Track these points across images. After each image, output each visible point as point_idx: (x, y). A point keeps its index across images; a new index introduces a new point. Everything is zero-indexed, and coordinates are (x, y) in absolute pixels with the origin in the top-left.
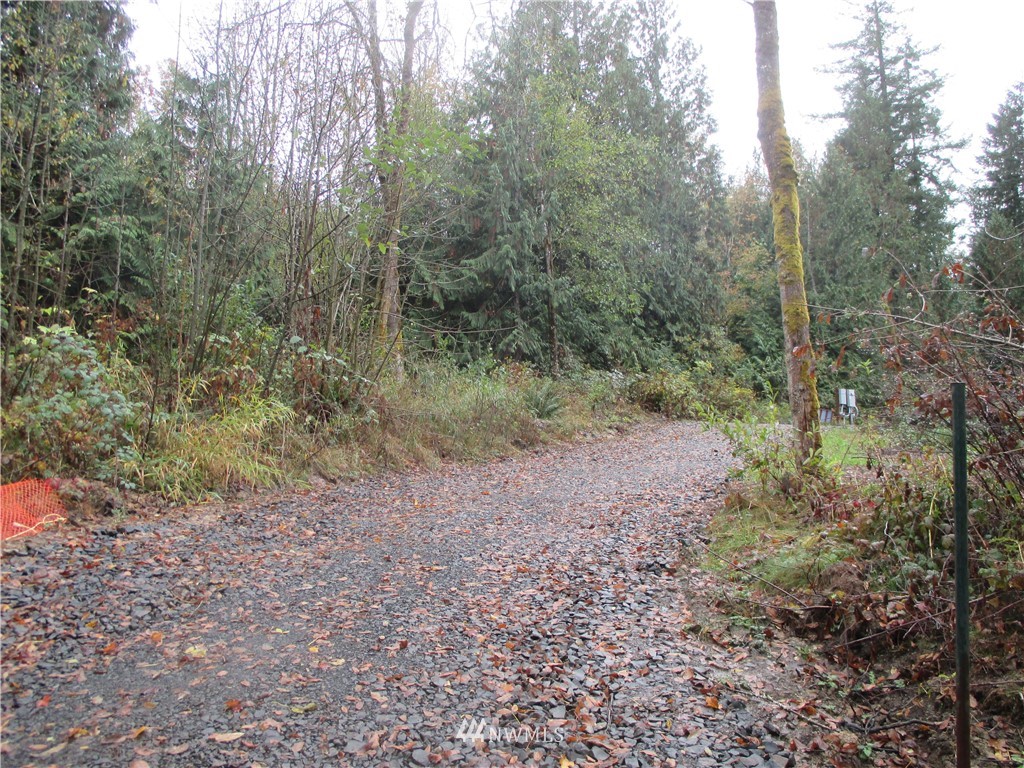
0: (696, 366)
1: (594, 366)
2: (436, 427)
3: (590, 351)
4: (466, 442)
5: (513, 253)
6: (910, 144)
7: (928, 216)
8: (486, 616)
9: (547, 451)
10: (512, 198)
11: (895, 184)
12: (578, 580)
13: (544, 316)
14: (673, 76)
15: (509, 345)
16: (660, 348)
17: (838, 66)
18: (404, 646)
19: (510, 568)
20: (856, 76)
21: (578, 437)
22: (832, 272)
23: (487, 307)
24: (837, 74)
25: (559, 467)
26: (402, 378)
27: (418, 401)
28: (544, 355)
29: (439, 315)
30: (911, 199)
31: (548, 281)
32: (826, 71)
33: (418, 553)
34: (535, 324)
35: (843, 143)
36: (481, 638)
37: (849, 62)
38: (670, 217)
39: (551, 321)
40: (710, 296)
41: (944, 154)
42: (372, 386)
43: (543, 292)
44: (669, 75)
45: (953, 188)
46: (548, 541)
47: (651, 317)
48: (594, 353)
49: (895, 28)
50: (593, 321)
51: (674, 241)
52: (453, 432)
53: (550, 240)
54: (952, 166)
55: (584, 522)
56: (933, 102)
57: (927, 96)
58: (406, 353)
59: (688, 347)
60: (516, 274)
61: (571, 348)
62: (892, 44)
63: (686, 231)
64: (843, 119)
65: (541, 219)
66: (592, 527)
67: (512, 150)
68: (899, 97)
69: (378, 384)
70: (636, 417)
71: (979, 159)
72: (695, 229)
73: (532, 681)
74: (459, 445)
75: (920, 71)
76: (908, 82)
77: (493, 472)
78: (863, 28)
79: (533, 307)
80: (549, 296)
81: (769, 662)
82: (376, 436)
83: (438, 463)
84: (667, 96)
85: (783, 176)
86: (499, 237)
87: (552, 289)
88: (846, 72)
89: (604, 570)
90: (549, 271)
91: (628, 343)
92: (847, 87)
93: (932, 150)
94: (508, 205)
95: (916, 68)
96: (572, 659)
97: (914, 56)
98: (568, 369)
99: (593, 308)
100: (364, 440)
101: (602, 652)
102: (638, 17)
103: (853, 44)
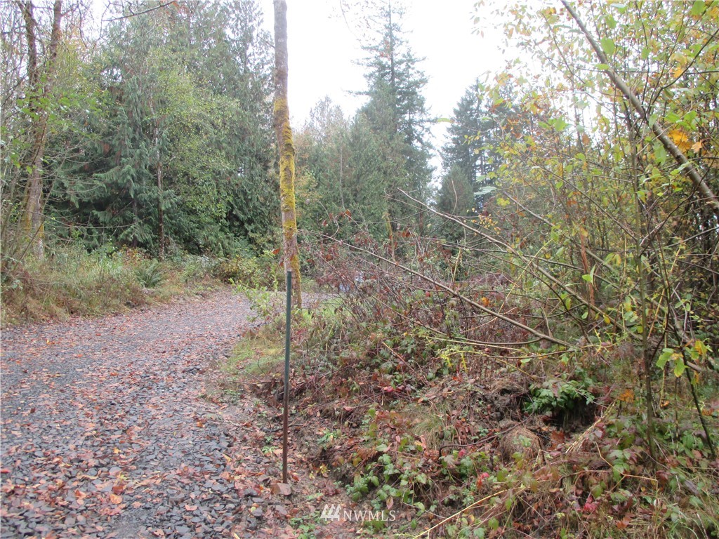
0: (263, 253)
1: (191, 251)
2: (68, 293)
3: (189, 241)
4: (90, 304)
5: (133, 171)
6: (407, 117)
7: (415, 164)
8: (85, 397)
9: (149, 309)
10: (135, 131)
11: (396, 142)
12: (146, 378)
13: (155, 217)
14: (256, 56)
15: (127, 235)
16: (238, 241)
17: (365, 61)
18: (33, 411)
19: (106, 374)
20: (377, 69)
21: (173, 300)
22: (355, 195)
23: (112, 208)
24: (365, 67)
25: (154, 319)
26: (43, 257)
27: (55, 273)
28: (154, 244)
29: (75, 212)
30: (405, 152)
31: (158, 192)
32: (358, 64)
33: (46, 368)
34: (148, 222)
35: (366, 112)
36: (81, 406)
37: (372, 60)
38: (250, 152)
39: (160, 220)
40: (275, 207)
41: (427, 125)
42: (18, 263)
43: (154, 199)
44: (253, 54)
45: (431, 147)
46: (134, 360)
47: (234, 219)
48: (192, 243)
49: (402, 42)
50: (191, 221)
51: (252, 168)
52: (80, 296)
53: (161, 164)
54: (430, 133)
55: (161, 350)
56: (422, 92)
57: (418, 87)
58: (46, 239)
59: (258, 241)
60: (134, 186)
61: (174, 239)
62: (400, 52)
63: (261, 162)
64: (368, 96)
65: (155, 149)
66: (164, 352)
67: (135, 99)
68: (401, 86)
69: (23, 262)
70: (217, 287)
71: (449, 130)
72: (268, 161)
73: (106, 421)
74: (84, 305)
75: (415, 71)
76: (408, 76)
77: (107, 323)
78: (382, 39)
79: (148, 209)
80: (159, 202)
81: (237, 408)
82: (20, 299)
83: (68, 317)
84: (252, 69)
85: (286, 150)
86: (123, 159)
87: (161, 198)
88: (371, 66)
89: (164, 373)
90: (160, 185)
91: (216, 237)
92: (371, 75)
93: (419, 122)
94: (131, 137)
95: (413, 69)
96: (132, 412)
97: (412, 61)
98: (171, 254)
99: (192, 212)
100: (11, 301)
101: (150, 408)
102: (234, 12)
103: (376, 48)
